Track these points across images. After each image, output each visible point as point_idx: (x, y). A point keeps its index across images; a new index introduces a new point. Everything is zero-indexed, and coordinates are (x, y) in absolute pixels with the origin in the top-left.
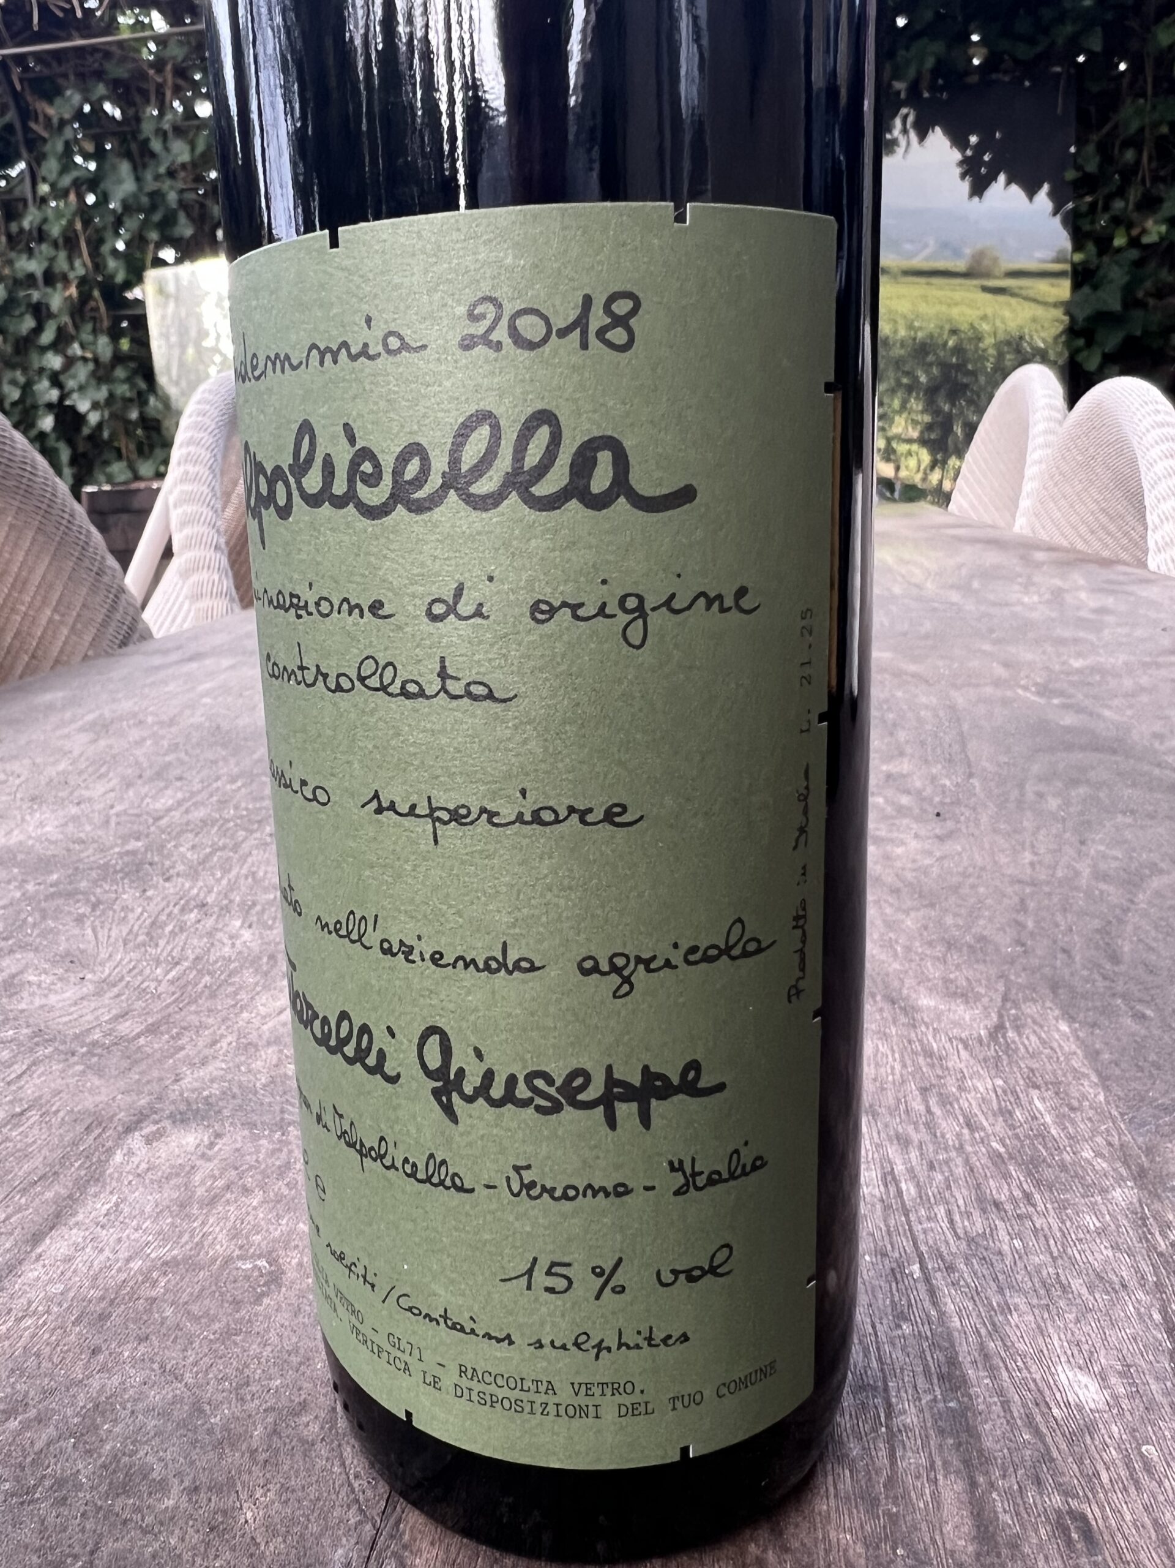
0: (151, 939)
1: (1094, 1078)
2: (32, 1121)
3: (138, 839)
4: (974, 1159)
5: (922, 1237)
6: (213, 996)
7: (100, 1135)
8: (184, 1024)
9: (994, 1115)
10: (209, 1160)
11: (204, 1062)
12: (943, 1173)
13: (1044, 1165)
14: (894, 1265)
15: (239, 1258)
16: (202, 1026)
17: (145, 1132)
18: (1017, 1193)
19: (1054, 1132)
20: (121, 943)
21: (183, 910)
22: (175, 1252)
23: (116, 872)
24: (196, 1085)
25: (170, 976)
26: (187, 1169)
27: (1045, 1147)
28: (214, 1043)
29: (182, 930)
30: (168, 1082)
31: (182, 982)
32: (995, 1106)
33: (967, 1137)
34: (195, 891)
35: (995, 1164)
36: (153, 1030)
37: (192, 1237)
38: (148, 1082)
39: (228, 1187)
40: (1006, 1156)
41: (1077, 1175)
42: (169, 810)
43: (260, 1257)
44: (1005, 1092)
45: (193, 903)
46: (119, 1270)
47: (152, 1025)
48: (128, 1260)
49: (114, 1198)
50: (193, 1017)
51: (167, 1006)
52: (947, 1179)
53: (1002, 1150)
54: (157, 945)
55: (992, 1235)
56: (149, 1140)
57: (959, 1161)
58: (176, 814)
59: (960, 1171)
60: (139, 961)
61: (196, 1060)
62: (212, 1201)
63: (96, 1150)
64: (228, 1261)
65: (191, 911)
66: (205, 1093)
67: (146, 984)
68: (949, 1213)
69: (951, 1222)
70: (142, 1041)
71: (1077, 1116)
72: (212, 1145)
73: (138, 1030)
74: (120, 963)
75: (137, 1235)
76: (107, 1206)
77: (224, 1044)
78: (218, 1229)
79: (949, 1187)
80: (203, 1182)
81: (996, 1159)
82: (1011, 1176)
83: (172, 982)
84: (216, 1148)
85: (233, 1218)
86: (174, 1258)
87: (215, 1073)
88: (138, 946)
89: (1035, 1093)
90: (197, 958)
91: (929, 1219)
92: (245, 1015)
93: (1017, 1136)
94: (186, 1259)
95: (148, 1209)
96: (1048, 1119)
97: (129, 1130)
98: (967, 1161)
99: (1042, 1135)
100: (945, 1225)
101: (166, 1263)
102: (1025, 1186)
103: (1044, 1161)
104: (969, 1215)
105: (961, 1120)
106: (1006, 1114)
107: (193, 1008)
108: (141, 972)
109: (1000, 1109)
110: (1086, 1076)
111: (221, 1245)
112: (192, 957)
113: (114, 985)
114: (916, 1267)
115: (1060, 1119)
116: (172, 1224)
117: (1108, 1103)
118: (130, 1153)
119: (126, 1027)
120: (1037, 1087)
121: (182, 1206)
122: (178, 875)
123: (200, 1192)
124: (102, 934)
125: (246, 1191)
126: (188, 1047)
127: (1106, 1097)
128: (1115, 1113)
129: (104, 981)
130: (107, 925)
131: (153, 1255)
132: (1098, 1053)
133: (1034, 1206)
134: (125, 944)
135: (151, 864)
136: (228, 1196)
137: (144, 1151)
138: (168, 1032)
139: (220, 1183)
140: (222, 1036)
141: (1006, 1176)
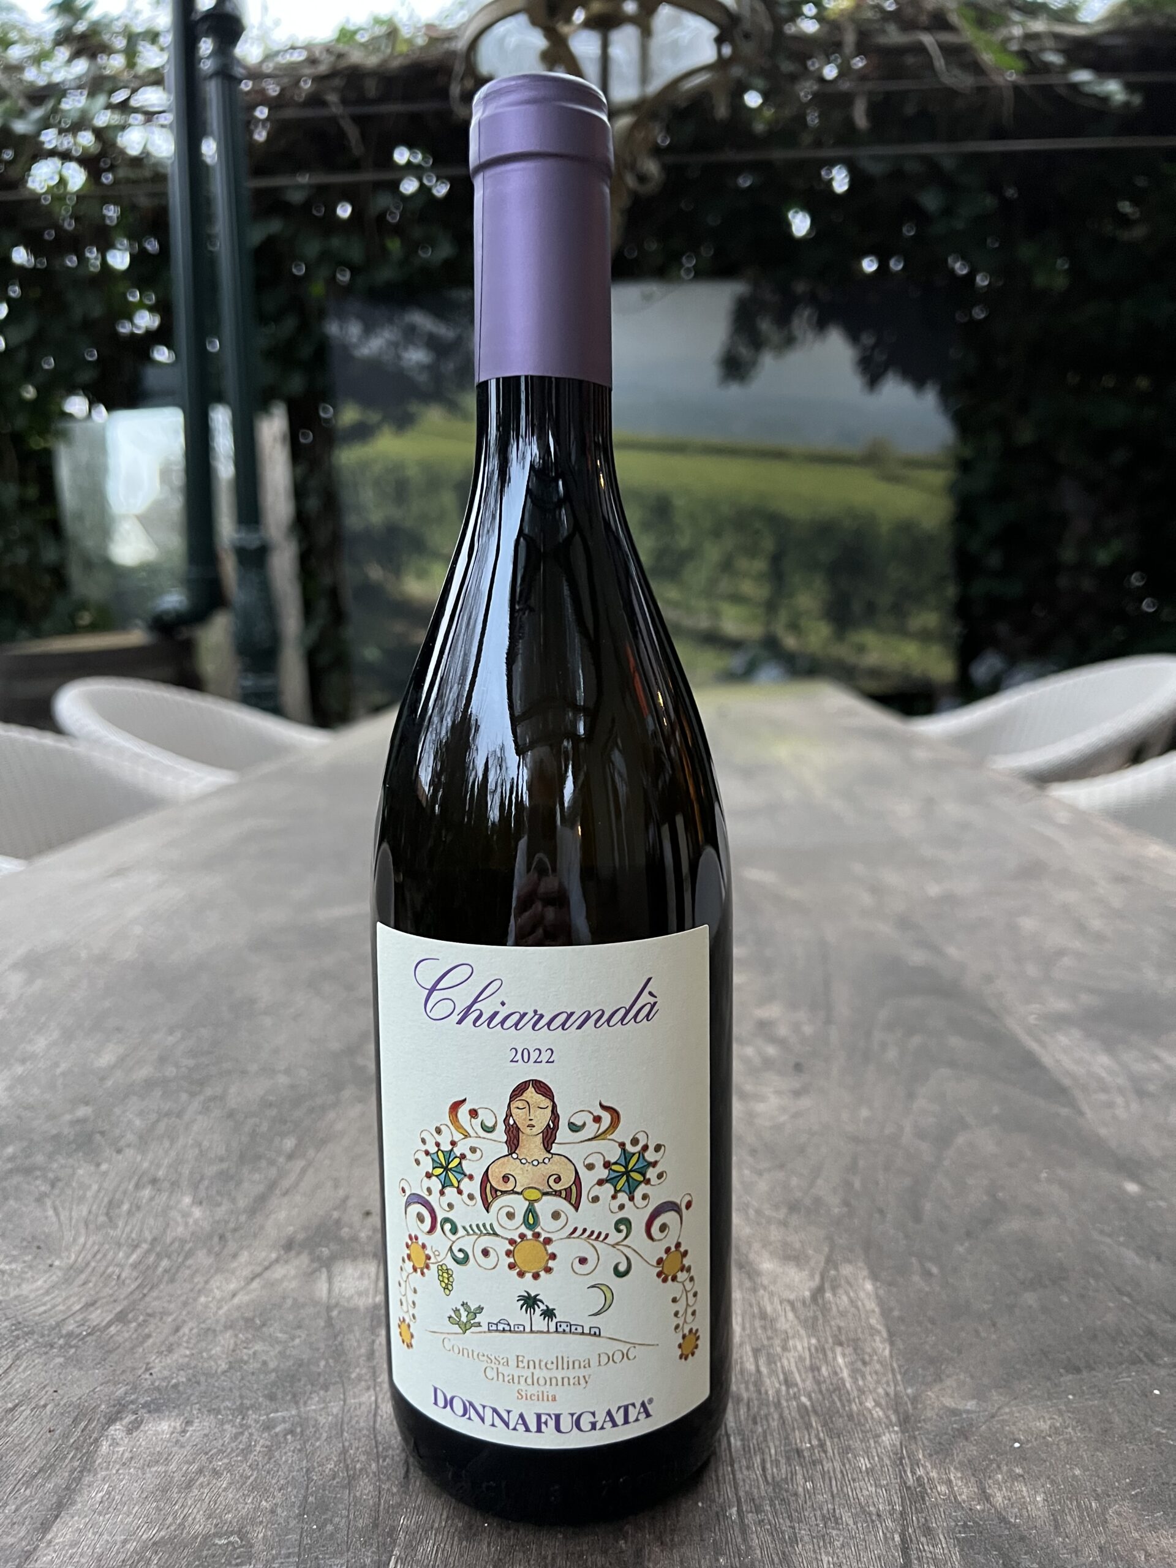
0: (110, 1219)
1: (885, 1334)
2: (25, 1414)
3: (87, 1104)
4: (786, 1412)
5: (741, 1483)
6: (172, 1280)
7: (86, 1426)
8: (149, 1311)
9: (806, 1372)
10: (182, 1447)
11: (170, 1350)
12: (762, 1426)
13: (837, 1415)
14: (719, 1509)
15: (215, 1535)
16: (165, 1313)
17: (125, 1421)
18: (815, 1442)
19: (848, 1385)
20: (82, 1225)
21: (137, 1186)
22: (162, 1533)
23: (69, 1144)
24: (166, 1373)
25: (131, 1260)
26: (165, 1456)
27: (840, 1400)
28: (177, 1330)
29: (138, 1208)
30: (140, 1372)
31: (142, 1267)
32: (808, 1362)
33: (784, 1392)
34: (146, 1165)
35: (802, 1417)
36: (121, 1318)
37: (175, 1518)
38: (124, 1372)
39: (200, 1471)
40: (810, 1408)
41: (860, 1424)
42: (113, 1067)
43: (232, 1533)
44: (816, 1349)
45: (145, 1179)
46: (118, 1553)
47: (121, 1312)
48: (125, 1542)
49: (106, 1486)
50: (156, 1303)
51: (132, 1293)
52: (765, 1432)
53: (808, 1403)
54: (115, 1227)
55: (792, 1479)
56: (129, 1432)
57: (776, 1416)
58: (119, 1073)
59: (774, 1424)
60: (101, 1245)
61: (163, 1348)
62: (189, 1486)
63: (84, 1442)
64: (206, 1537)
65: (144, 1187)
66: (174, 1381)
67: (110, 1270)
68: (763, 1461)
69: (764, 1469)
70: (113, 1330)
71: (867, 1370)
72: (184, 1431)
73: (108, 1319)
74: (84, 1245)
75: (129, 1520)
76: (100, 1494)
77: (185, 1330)
78: (195, 1511)
79: (765, 1440)
80: (179, 1468)
81: (803, 1410)
82: (812, 1426)
83: (134, 1266)
84: (188, 1434)
85: (207, 1500)
86: (163, 1537)
87: (181, 1361)
88: (99, 1228)
89: (839, 1350)
90: (155, 1239)
91: (748, 1468)
92: (203, 1299)
93: (821, 1391)
94: (171, 1540)
95: (135, 1496)
96: (845, 1374)
97: (111, 1420)
98: (781, 1417)
99: (839, 1388)
100: (759, 1472)
101: (154, 1544)
102: (821, 1435)
103: (838, 1412)
104: (777, 1463)
105: (781, 1377)
106: (814, 1369)
107: (155, 1294)
108: (105, 1255)
109: (811, 1365)
110: (879, 1332)
111: (199, 1526)
112: (149, 1238)
113: (82, 1272)
114: (734, 1510)
115: (854, 1372)
116: (157, 1506)
117: (891, 1356)
118: (115, 1443)
119: (96, 1317)
120: (841, 1344)
121: (164, 1491)
122: (129, 1146)
123: (177, 1477)
124: (64, 1215)
125: (216, 1473)
126: (154, 1335)
127: (891, 1352)
128: (895, 1365)
129: (71, 1267)
130: (67, 1205)
131: (145, 1537)
132: (891, 1310)
133: (825, 1452)
134: (87, 1226)
135: (102, 1133)
136: (201, 1479)
137: (126, 1441)
138: (135, 1319)
139: (194, 1467)
140: (184, 1322)
141: (808, 1426)
